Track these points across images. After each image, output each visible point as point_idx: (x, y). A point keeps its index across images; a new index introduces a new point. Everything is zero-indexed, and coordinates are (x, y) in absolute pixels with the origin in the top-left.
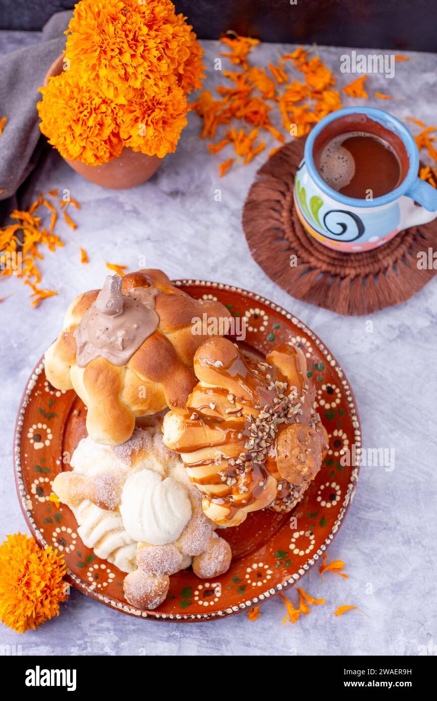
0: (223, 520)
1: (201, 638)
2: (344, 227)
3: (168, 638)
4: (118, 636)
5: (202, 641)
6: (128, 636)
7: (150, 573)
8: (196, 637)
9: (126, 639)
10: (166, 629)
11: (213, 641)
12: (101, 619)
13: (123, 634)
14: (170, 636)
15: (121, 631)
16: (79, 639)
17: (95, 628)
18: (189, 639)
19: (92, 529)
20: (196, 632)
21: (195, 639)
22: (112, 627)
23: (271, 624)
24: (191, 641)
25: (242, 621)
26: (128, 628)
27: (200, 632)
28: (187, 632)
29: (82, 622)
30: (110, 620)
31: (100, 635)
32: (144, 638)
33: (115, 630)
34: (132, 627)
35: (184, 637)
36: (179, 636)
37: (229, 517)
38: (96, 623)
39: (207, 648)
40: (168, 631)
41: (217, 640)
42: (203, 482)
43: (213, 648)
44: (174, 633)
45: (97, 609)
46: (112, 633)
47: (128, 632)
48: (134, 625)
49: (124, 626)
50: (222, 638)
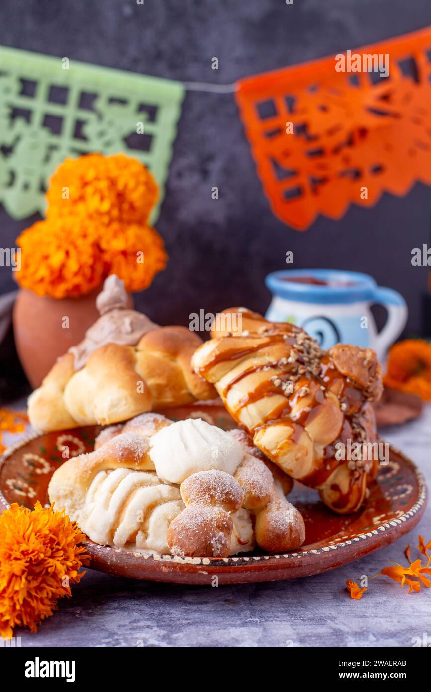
0: (287, 443)
1: (293, 619)
2: (321, 334)
3: (243, 624)
4: (166, 630)
5: (295, 621)
6: (182, 628)
7: (207, 496)
8: (285, 619)
9: (180, 631)
10: (238, 618)
11: (311, 619)
12: (135, 620)
13: (173, 627)
14: (246, 622)
15: (169, 626)
16: (106, 638)
17: (129, 628)
18: (274, 622)
19: (112, 492)
20: (283, 616)
21: (285, 620)
22: (155, 624)
23: (385, 599)
24: (278, 623)
25: (343, 601)
26: (178, 622)
27: (288, 615)
28: (270, 617)
29: (106, 625)
30: (148, 620)
31: (138, 632)
32: (207, 628)
33: (158, 626)
34: (184, 622)
35: (266, 621)
36: (259, 621)
37: (293, 440)
38: (127, 623)
39: (307, 625)
40: (241, 619)
41: (316, 618)
42: (254, 398)
43: (314, 625)
44: (248, 620)
45: (127, 613)
46: (155, 629)
47: (181, 626)
48: (187, 619)
49: (172, 622)
50: (323, 616)
